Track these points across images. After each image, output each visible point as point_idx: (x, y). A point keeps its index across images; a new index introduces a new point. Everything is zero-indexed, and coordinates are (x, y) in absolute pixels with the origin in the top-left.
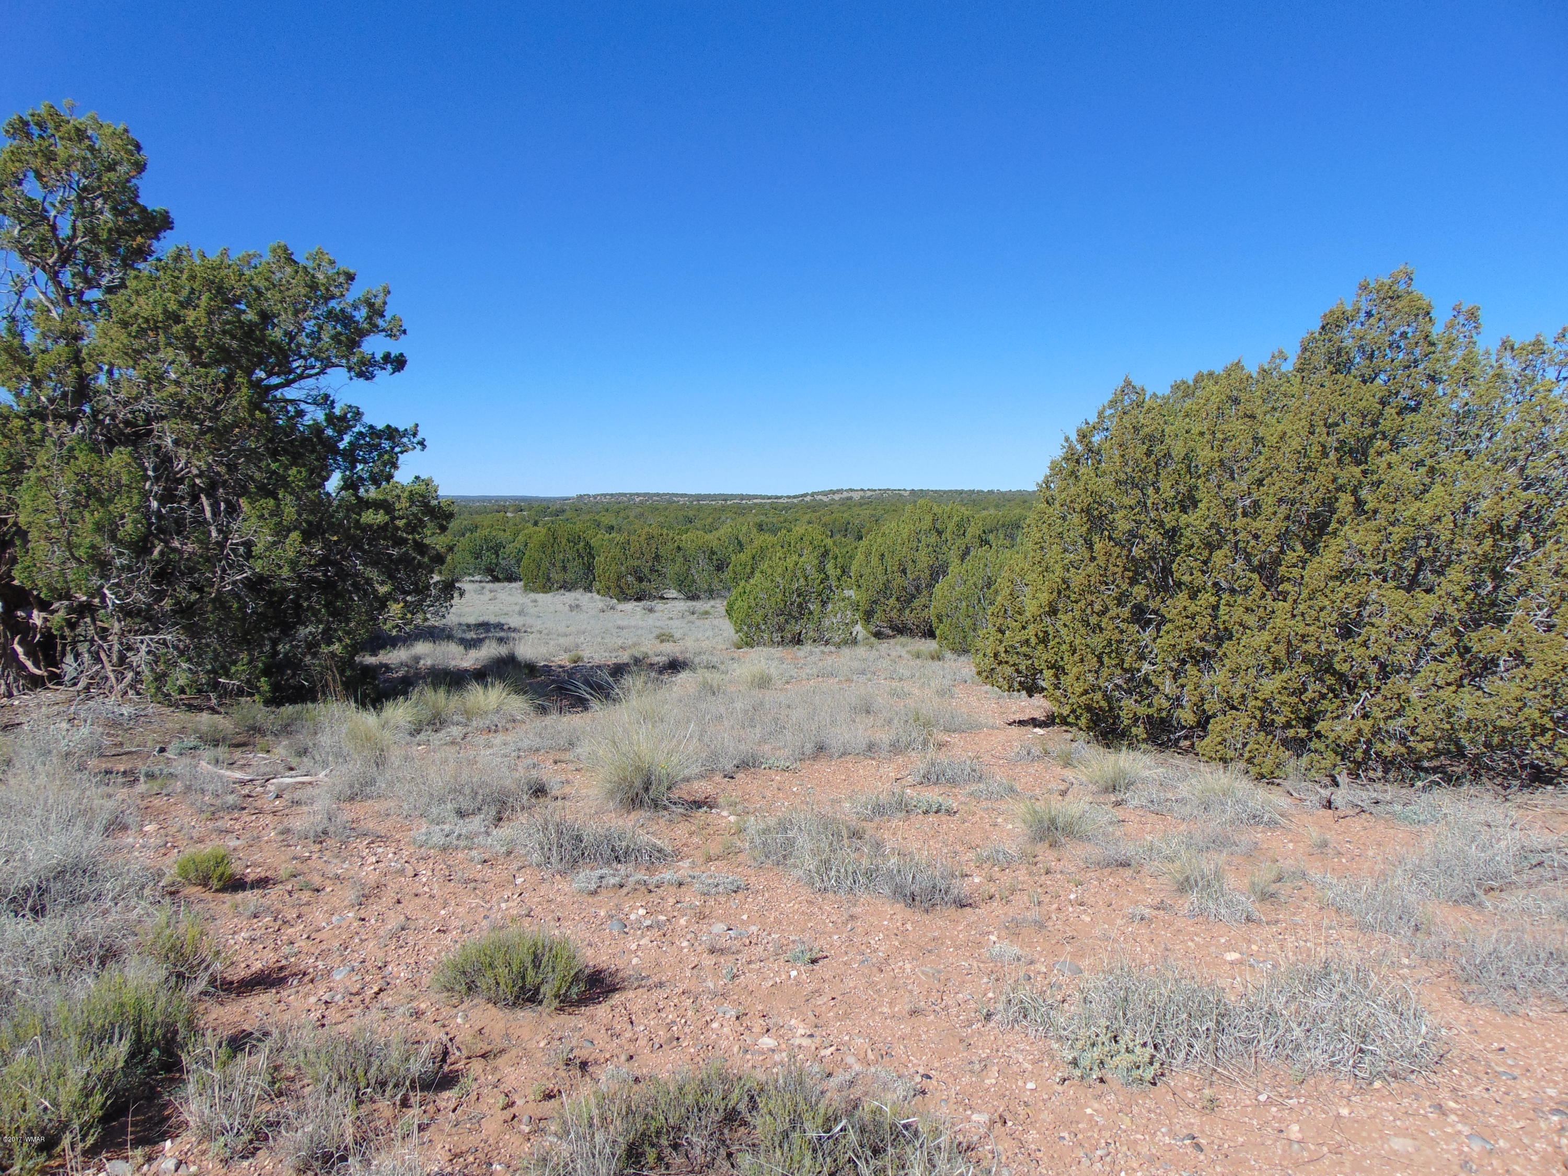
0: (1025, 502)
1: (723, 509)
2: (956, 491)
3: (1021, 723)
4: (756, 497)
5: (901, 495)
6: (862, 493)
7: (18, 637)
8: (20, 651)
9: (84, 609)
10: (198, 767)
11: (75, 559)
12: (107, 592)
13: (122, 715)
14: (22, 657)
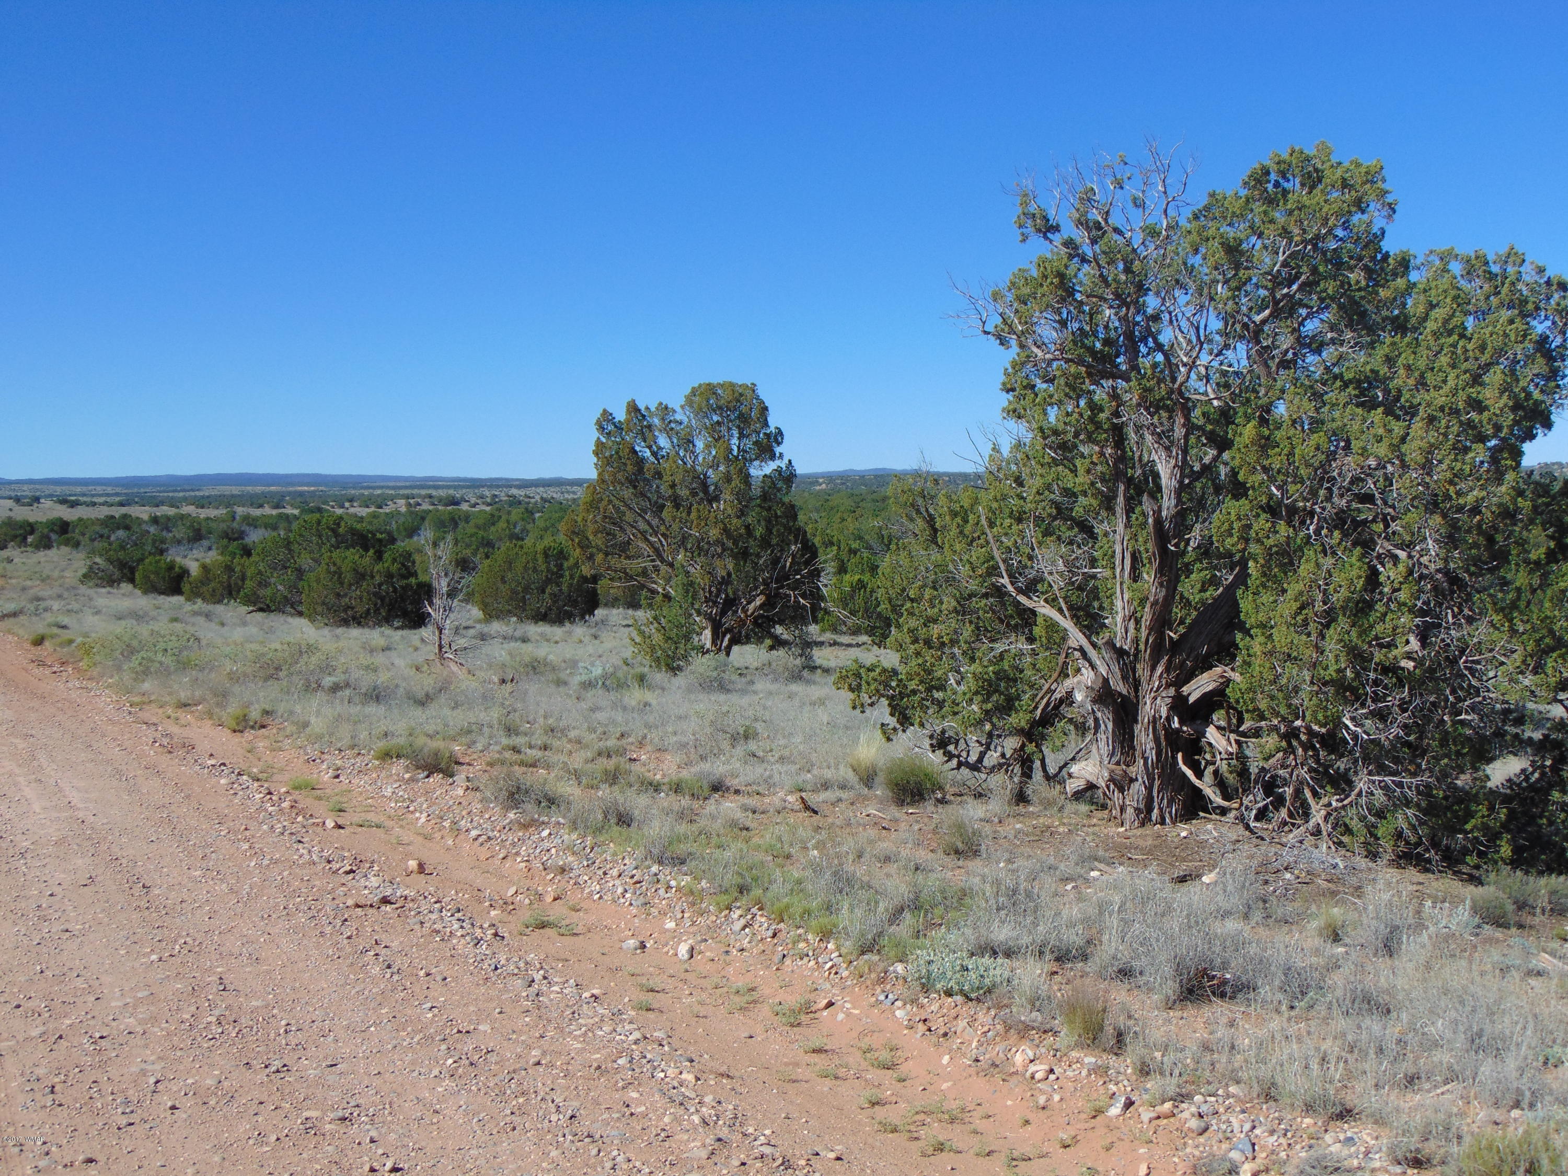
7: (1180, 755)
8: (1189, 773)
9: (1291, 734)
10: (1545, 961)
11: (1312, 683)
12: (1348, 723)
13: (1335, 866)
14: (1197, 782)
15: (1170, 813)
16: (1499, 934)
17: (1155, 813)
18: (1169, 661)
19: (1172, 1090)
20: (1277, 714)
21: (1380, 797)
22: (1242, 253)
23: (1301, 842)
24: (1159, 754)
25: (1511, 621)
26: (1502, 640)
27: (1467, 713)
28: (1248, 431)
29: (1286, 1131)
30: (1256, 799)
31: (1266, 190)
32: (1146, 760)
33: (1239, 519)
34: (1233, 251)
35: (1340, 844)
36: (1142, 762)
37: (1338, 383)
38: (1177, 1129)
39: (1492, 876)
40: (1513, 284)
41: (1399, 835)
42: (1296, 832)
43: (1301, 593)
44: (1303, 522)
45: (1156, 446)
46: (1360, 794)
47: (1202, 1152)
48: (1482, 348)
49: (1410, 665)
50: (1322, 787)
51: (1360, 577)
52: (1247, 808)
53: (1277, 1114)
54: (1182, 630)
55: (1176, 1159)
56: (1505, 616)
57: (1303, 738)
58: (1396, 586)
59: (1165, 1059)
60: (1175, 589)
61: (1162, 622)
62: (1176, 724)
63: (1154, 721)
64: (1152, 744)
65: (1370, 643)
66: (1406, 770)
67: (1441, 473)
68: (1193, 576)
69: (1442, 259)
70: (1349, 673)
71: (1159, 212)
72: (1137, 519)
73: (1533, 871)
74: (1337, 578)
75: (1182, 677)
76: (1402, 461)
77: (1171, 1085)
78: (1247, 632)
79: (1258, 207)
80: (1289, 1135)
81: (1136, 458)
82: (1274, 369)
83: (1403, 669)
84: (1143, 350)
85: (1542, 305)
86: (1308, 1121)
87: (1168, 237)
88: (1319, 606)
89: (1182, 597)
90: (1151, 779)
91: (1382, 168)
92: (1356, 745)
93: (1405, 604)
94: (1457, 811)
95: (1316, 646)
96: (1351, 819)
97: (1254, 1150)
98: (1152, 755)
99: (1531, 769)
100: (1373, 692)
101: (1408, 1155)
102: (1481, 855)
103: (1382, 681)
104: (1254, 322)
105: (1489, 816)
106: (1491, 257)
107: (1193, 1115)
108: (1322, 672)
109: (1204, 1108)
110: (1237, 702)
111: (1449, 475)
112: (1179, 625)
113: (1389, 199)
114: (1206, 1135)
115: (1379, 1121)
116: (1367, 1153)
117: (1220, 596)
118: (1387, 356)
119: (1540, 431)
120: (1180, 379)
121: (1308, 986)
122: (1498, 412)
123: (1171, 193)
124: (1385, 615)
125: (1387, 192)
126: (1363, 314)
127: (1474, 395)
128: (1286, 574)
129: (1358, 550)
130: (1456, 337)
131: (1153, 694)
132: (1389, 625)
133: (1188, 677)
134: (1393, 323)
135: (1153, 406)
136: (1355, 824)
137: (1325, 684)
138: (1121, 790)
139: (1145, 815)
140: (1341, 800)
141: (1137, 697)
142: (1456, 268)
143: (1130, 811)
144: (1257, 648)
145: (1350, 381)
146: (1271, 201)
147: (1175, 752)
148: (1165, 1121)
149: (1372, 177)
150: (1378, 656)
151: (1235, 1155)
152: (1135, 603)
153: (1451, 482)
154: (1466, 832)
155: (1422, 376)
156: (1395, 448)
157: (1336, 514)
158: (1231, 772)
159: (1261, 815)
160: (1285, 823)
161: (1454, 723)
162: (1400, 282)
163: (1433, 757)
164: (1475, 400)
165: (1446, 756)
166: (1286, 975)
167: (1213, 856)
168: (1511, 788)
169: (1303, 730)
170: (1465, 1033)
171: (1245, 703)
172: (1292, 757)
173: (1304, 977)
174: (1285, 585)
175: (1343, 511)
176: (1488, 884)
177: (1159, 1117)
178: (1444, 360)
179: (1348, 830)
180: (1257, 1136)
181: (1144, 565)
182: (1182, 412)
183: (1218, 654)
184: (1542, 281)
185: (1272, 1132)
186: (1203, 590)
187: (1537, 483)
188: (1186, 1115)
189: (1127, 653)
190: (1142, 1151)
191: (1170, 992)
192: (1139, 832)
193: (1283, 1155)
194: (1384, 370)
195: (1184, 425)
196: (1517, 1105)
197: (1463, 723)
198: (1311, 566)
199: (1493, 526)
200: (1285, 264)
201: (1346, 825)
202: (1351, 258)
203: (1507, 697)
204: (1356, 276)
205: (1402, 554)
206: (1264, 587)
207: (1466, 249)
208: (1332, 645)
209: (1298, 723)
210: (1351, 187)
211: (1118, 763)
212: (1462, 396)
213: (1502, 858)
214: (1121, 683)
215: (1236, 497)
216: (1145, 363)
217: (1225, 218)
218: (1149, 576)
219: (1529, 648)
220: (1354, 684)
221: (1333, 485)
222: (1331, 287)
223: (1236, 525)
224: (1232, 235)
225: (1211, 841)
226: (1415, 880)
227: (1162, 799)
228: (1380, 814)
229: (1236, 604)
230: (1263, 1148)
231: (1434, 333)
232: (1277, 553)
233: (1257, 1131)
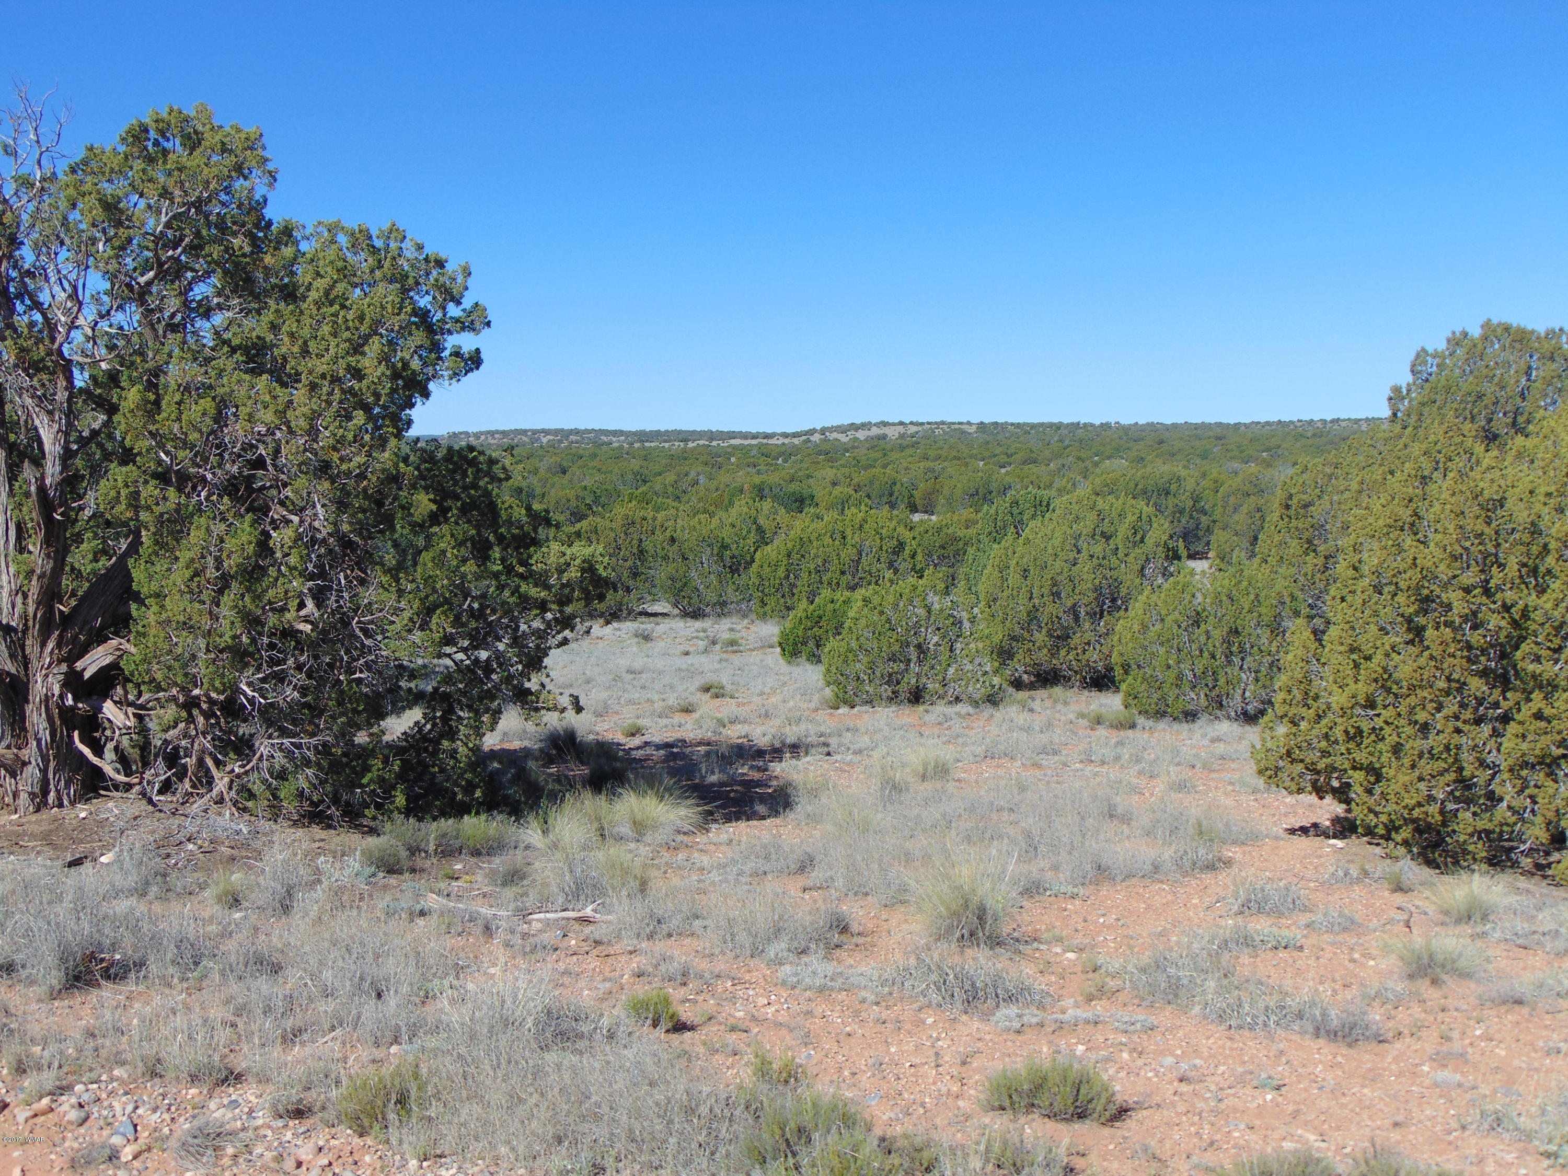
0: (1161, 442)
1: (684, 456)
2: (1051, 425)
3: (1304, 830)
4: (732, 435)
5: (963, 432)
6: (901, 429)
7: (76, 734)
8: (86, 751)
9: (191, 704)
10: (432, 901)
11: (208, 650)
12: (245, 688)
13: (238, 832)
14: (95, 760)
15: (68, 795)
16: (393, 880)
17: (52, 796)
18: (61, 636)
19: (49, 1085)
20: (176, 684)
21: (280, 759)
22: (122, 212)
23: (206, 811)
24: (53, 734)
25: (397, 580)
26: (390, 599)
27: (361, 671)
28: (132, 396)
29: (170, 1105)
30: (159, 772)
31: (146, 148)
32: (39, 741)
33: (127, 486)
34: (111, 207)
35: (245, 810)
36: (35, 743)
37: (226, 349)
38: (55, 1125)
39: (388, 826)
40: (394, 259)
41: (301, 794)
42: (200, 802)
43: (192, 561)
44: (194, 488)
45: (37, 409)
46: (261, 759)
47: (80, 1144)
48: (361, 318)
49: (308, 628)
50: (226, 755)
51: (250, 543)
52: (149, 783)
53: (161, 1090)
54: (73, 603)
55: (53, 1157)
56: (392, 577)
57: (205, 706)
58: (286, 550)
59: (46, 1053)
60: (64, 560)
61: (51, 595)
62: (70, 701)
63: (47, 699)
64: (45, 724)
65: (263, 608)
66: (305, 732)
67: (325, 438)
68: (84, 546)
69: (329, 231)
70: (245, 639)
71: (31, 163)
72: (21, 487)
73: (428, 816)
74: (230, 544)
75: (76, 651)
76: (289, 427)
77: (49, 1079)
78: (141, 602)
79: (138, 165)
80: (173, 1109)
81: (22, 423)
82: (161, 332)
83: (301, 632)
84: (19, 307)
85: (421, 281)
86: (194, 1091)
87: (43, 189)
88: (211, 573)
89: (73, 569)
90: (45, 759)
91: (261, 135)
92: (253, 710)
93: (295, 568)
94: (355, 767)
95: (210, 613)
96: (254, 783)
97: (136, 1131)
98: (46, 736)
99: (423, 721)
100: (269, 656)
101: (289, 1107)
102: (379, 807)
103: (276, 645)
104: (138, 283)
105: (384, 769)
106: (374, 232)
107: (73, 1107)
108: (217, 639)
109: (85, 1097)
110: (132, 674)
111: (331, 441)
112: (70, 598)
113: (270, 166)
114: (87, 1124)
115: (263, 1079)
116: (251, 1111)
117: (113, 566)
118: (272, 323)
119: (418, 400)
120: (59, 339)
121: (202, 955)
122: (376, 380)
123: (45, 143)
124: (277, 579)
125: (267, 160)
126: (249, 280)
127: (353, 364)
128: (178, 541)
129: (249, 517)
130: (337, 307)
131: (44, 672)
132: (281, 590)
133: (83, 651)
134: (281, 291)
135: (34, 367)
136: (258, 788)
137: (221, 651)
138: (13, 775)
139: (40, 800)
140: (243, 766)
141: (27, 675)
142: (343, 239)
143: (24, 796)
144: (152, 619)
145: (239, 347)
146: (151, 160)
147: (70, 730)
148: (42, 1118)
149: (252, 144)
150: (272, 620)
151: (116, 1140)
152: (21, 577)
153: (335, 449)
154: (362, 786)
155: (305, 343)
156: (281, 414)
157: (228, 480)
158: (133, 747)
159: (166, 787)
160: (188, 794)
161: (350, 682)
162: (288, 251)
163: (331, 717)
164: (354, 368)
165: (342, 714)
166: (178, 947)
167: (113, 834)
168: (406, 740)
169: (204, 699)
170: (351, 980)
171: (140, 675)
172: (192, 726)
173: (196, 947)
174: (178, 553)
175: (234, 477)
176: (384, 834)
177: (36, 1115)
178: (326, 329)
179: (252, 796)
180: (139, 1116)
181: (30, 536)
182: (64, 374)
183: (115, 624)
184: (421, 258)
185: (155, 1110)
186: (96, 560)
187: (423, 450)
188: (65, 1107)
189: (15, 630)
190: (16, 1154)
191: (55, 982)
192: (34, 818)
193: (166, 1130)
194: (269, 337)
195: (66, 389)
196: (396, 1040)
197: (359, 681)
198: (202, 533)
199: (379, 491)
200: (168, 225)
201: (249, 790)
202: (234, 223)
203: (397, 654)
204: (238, 242)
205: (295, 519)
206: (157, 555)
207: (351, 223)
208: (226, 611)
209: (196, 692)
210: (231, 151)
211: (8, 747)
212: (342, 363)
213: (397, 808)
214: (8, 662)
215: (124, 462)
216: (21, 321)
217: (103, 173)
218: (35, 546)
219: (415, 606)
220: (251, 649)
221: (224, 451)
222: (216, 251)
223: (124, 492)
224: (109, 191)
225: (112, 819)
226: (317, 837)
227: (59, 780)
228: (282, 776)
229: (129, 574)
230: (145, 1127)
231: (316, 303)
232: (168, 520)
233: (140, 1111)
